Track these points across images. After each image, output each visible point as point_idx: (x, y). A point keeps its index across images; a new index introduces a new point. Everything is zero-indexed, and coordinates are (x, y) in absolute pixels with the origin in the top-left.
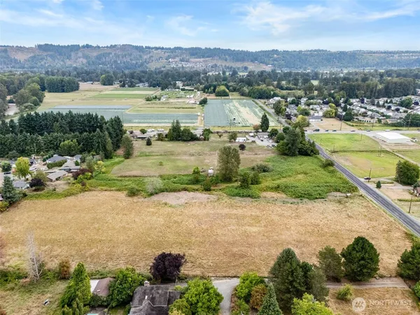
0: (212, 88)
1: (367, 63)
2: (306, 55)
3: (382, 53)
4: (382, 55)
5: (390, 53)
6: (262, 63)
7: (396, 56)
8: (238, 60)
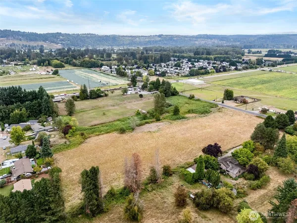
0: (47, 62)
1: (123, 43)
2: (83, 37)
3: (129, 37)
4: (130, 38)
5: (134, 37)
6: (52, 42)
7: (137, 39)
8: (31, 40)
